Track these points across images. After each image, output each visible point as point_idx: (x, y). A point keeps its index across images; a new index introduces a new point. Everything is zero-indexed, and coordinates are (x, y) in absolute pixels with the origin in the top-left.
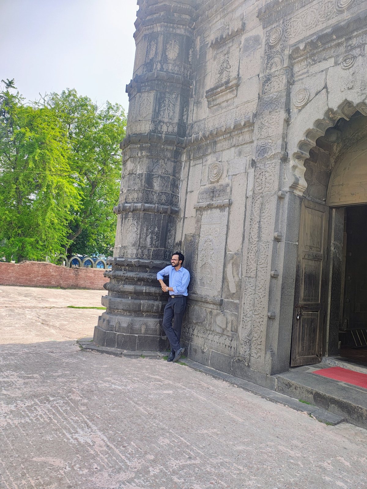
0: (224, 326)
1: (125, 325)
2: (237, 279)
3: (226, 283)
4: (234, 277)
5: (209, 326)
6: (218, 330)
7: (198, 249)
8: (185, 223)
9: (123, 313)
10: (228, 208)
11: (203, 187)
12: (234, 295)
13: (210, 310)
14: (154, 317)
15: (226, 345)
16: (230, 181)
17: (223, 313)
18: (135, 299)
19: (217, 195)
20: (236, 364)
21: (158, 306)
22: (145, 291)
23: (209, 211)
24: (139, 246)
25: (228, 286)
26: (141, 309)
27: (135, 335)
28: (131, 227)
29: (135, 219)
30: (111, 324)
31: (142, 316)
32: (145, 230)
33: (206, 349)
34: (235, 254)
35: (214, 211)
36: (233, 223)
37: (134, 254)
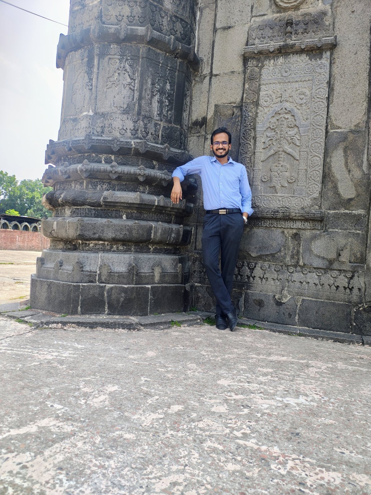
0: (333, 256)
1: (122, 269)
2: (357, 174)
3: (330, 183)
4: (349, 171)
5: (292, 257)
6: (317, 263)
7: (254, 129)
8: (214, 86)
9: (108, 248)
10: (328, 53)
11: (258, 19)
12: (352, 203)
13: (295, 231)
14: (167, 252)
15: (337, 287)
16: (328, 7)
17: (327, 234)
18: (137, 219)
19: (300, 31)
20: (365, 315)
21: (178, 233)
22: (158, 203)
23: (281, 60)
24: (139, 114)
25: (335, 187)
26: (152, 237)
27: (147, 286)
28: (117, 74)
29: (127, 59)
30: (87, 268)
31: (148, 251)
32: (150, 83)
33: (286, 297)
34: (351, 131)
35: (294, 59)
36: (342, 79)
37: (128, 131)
